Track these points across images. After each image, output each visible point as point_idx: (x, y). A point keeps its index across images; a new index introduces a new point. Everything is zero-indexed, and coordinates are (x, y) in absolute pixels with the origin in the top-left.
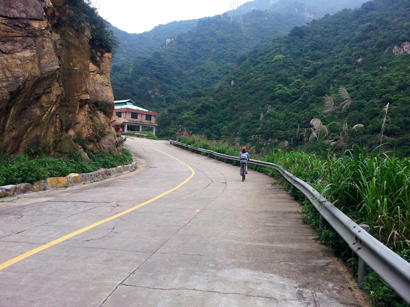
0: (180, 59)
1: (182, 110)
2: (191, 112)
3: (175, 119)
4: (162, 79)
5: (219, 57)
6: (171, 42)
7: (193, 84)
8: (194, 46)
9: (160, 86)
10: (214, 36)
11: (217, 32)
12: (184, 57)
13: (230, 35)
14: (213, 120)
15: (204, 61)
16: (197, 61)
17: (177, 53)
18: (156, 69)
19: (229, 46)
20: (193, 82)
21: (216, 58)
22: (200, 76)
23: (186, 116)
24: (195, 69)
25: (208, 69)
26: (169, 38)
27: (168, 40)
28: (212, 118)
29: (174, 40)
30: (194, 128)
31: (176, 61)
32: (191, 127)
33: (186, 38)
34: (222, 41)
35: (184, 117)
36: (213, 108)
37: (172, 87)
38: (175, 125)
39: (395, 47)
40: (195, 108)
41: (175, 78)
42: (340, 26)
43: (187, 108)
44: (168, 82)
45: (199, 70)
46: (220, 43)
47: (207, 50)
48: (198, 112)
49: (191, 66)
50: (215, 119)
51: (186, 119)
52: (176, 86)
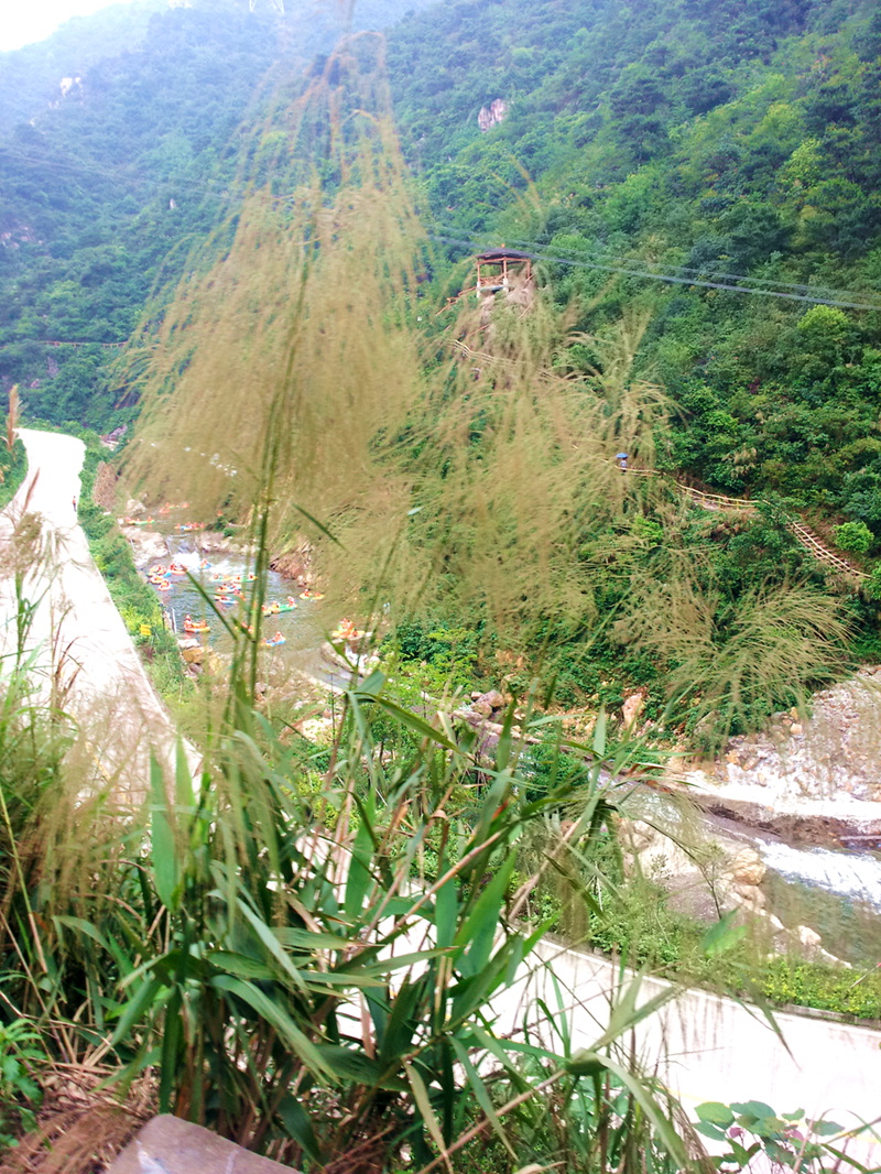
0: (95, 136)
1: (50, 281)
2: (69, 284)
3: (31, 303)
4: (39, 200)
5: (199, 123)
6: (75, 87)
7: (129, 203)
8: (137, 94)
9: (32, 218)
10: (191, 62)
11: (196, 49)
12: (109, 129)
13: (236, 55)
14: (116, 299)
15: (160, 138)
16: (146, 136)
17: (89, 120)
18: (20, 174)
19: (229, 89)
20: (129, 197)
21: (192, 127)
22: (152, 178)
23: (57, 293)
24: (138, 159)
25: (169, 158)
26: (70, 75)
27: (67, 83)
28: (115, 294)
29: (83, 82)
30: (74, 320)
31: (84, 144)
32: (66, 318)
33: (115, 73)
34: (213, 76)
35: (53, 296)
36: (120, 270)
37: (68, 216)
38: (30, 316)
39: (482, 112)
40: (79, 273)
41: (79, 190)
42: (424, 47)
43: (62, 275)
44: (58, 204)
45: (147, 164)
46: (206, 81)
47: (170, 106)
48: (86, 281)
49: (129, 152)
50: (121, 295)
51: (58, 301)
52: (81, 213)
